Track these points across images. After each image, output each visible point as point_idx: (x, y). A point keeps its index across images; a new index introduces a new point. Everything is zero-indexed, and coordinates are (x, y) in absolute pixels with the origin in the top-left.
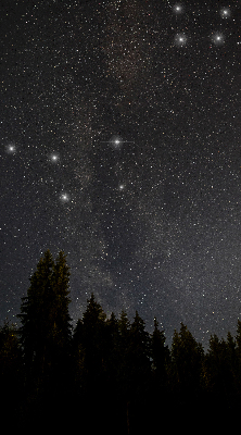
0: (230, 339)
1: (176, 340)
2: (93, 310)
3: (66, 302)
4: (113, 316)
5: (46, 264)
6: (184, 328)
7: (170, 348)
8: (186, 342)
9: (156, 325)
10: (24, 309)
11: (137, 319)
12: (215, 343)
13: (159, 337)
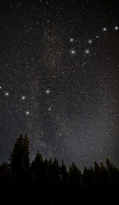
0: (91, 168)
1: (70, 168)
2: (39, 157)
3: (28, 153)
4: (46, 159)
5: (20, 139)
6: (73, 164)
7: (68, 171)
8: (74, 169)
9: (63, 163)
10: (12, 156)
11: (55, 160)
12: (86, 170)
13: (64, 167)
